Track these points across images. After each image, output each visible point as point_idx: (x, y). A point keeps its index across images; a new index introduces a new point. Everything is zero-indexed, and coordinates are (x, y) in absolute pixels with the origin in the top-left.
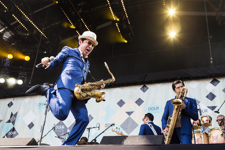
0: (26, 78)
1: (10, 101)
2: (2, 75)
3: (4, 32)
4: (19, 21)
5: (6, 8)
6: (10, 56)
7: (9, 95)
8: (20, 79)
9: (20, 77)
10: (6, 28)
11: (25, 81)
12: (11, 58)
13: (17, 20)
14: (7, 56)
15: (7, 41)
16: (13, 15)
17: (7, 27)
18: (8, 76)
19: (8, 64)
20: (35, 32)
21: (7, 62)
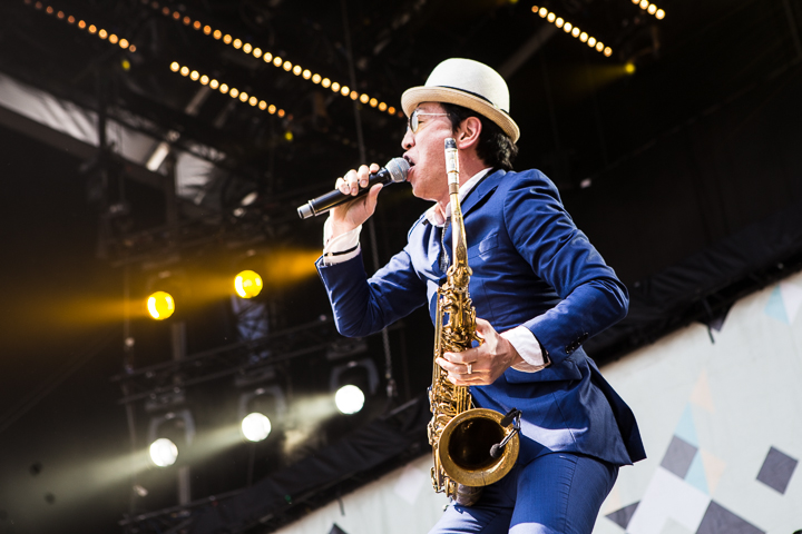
0: (369, 364)
1: (329, 527)
2: (244, 398)
3: (171, 160)
4: (214, 84)
5: (124, 44)
6: (246, 284)
7: (311, 494)
8: (342, 382)
9: (337, 371)
10: (173, 136)
11: (374, 381)
12: (256, 293)
13: (205, 80)
14: (232, 286)
15: (204, 200)
16: (175, 66)
17: (175, 130)
18: (276, 390)
19: (257, 319)
20: (319, 109)
21: (250, 314)
